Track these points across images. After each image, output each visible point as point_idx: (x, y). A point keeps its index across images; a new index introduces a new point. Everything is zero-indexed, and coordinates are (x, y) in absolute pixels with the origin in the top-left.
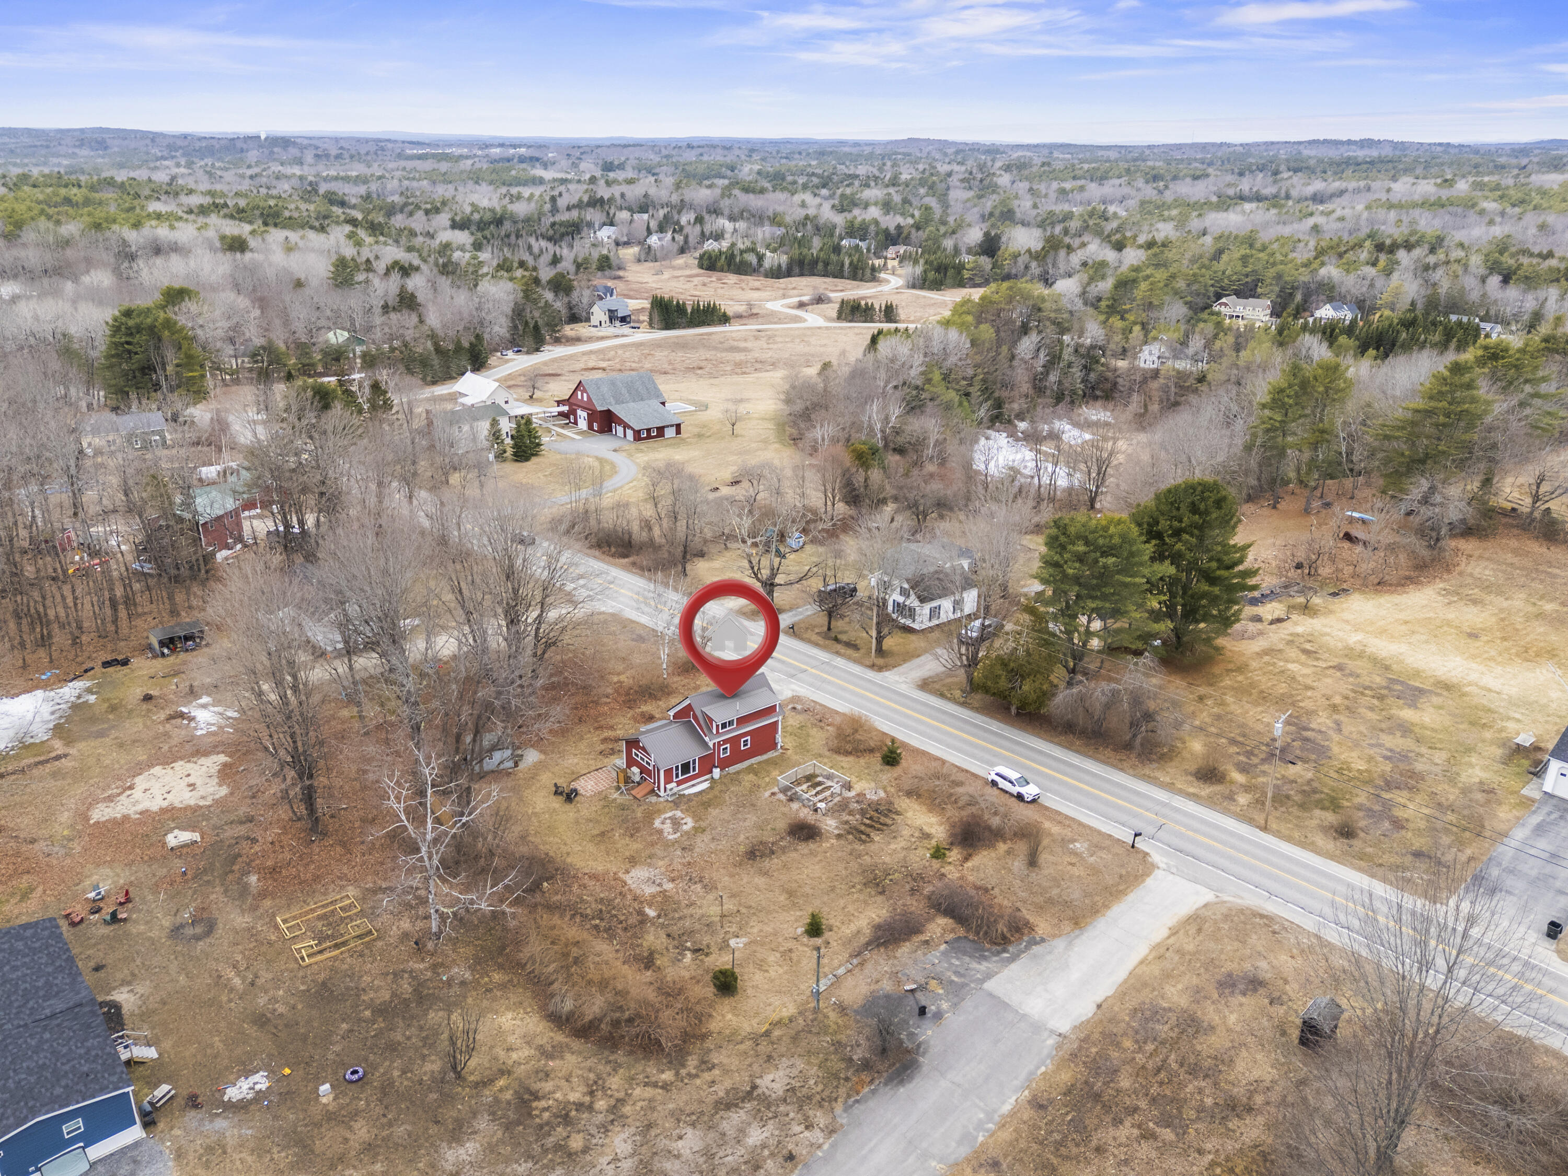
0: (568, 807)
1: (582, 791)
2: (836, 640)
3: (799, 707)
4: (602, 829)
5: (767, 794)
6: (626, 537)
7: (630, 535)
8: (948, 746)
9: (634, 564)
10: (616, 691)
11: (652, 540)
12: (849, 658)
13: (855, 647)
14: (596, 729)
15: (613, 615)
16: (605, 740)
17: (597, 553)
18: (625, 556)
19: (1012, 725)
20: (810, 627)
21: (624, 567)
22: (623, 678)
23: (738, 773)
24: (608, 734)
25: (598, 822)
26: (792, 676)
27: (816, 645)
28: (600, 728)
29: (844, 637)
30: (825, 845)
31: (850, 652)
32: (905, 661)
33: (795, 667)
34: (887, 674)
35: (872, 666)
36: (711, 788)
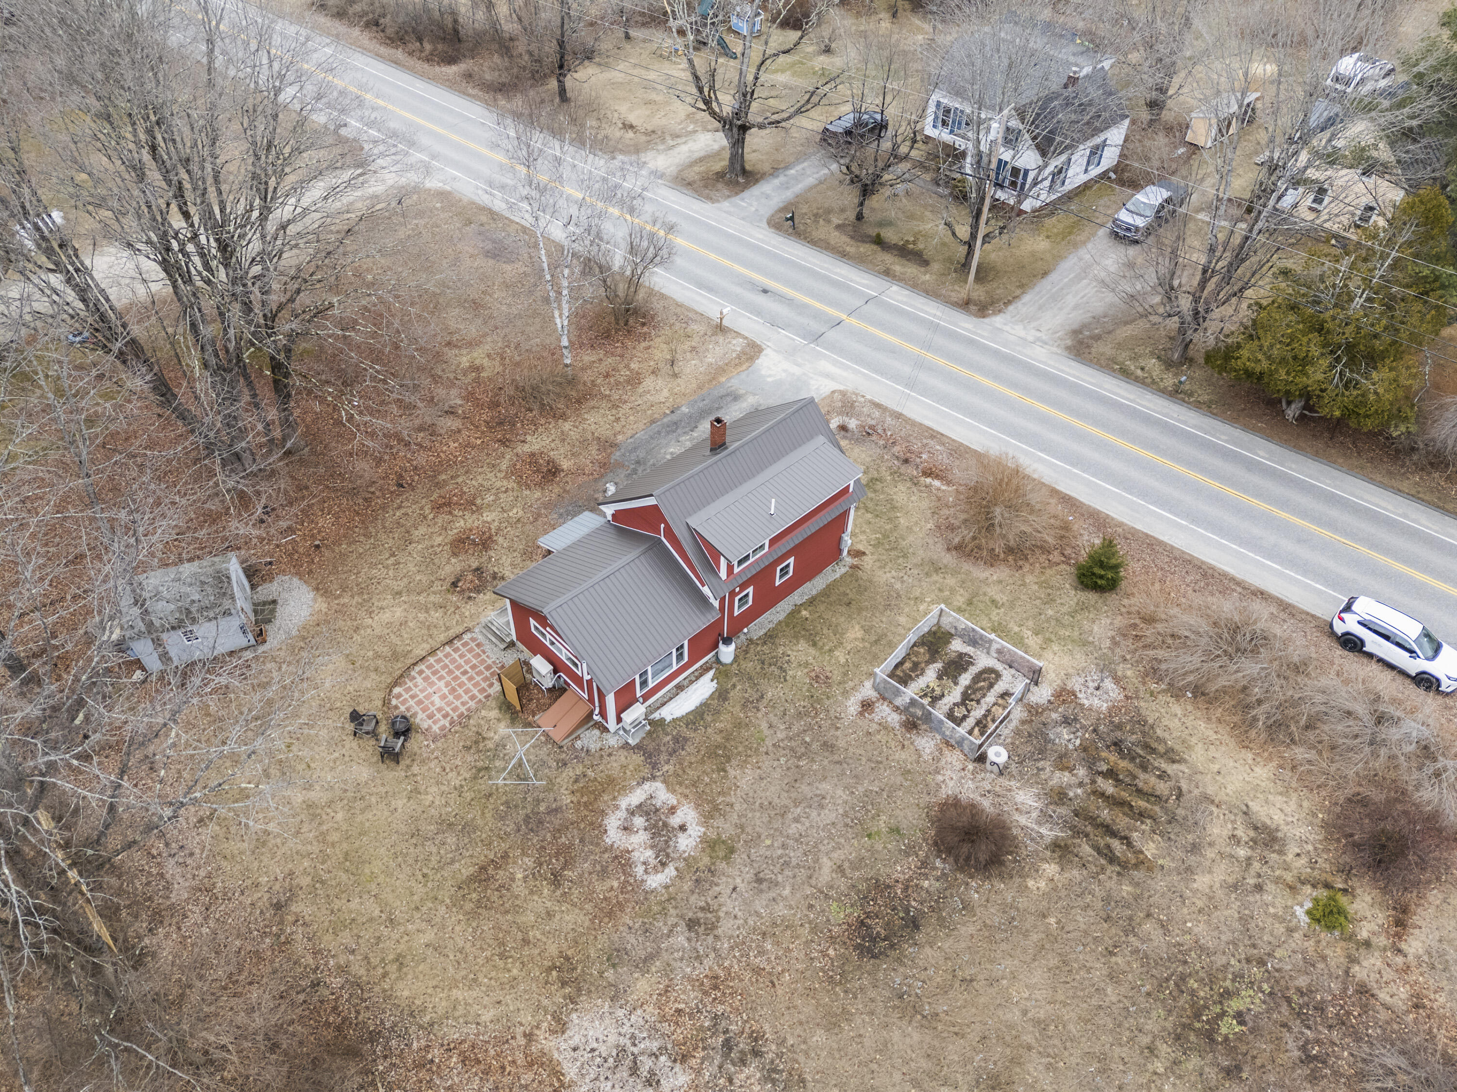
0: (393, 774)
1: (421, 720)
2: (878, 241)
3: (852, 424)
4: (481, 854)
5: (852, 706)
6: (448, 21)
7: (454, 13)
8: (1195, 518)
9: (468, 76)
10: (470, 396)
11: (494, 24)
12: (914, 286)
13: (918, 258)
14: (438, 507)
15: (442, 195)
16: (460, 544)
17: (399, 54)
18: (451, 60)
19: (1298, 448)
20: (822, 215)
21: (450, 84)
22: (479, 355)
23: (770, 637)
24: (464, 522)
25: (468, 828)
26: (817, 338)
27: (843, 255)
28: (443, 505)
29: (890, 235)
30: (1037, 885)
31: (911, 270)
32: (1023, 287)
33: (817, 315)
34: (998, 320)
35: (965, 305)
36: (721, 695)
